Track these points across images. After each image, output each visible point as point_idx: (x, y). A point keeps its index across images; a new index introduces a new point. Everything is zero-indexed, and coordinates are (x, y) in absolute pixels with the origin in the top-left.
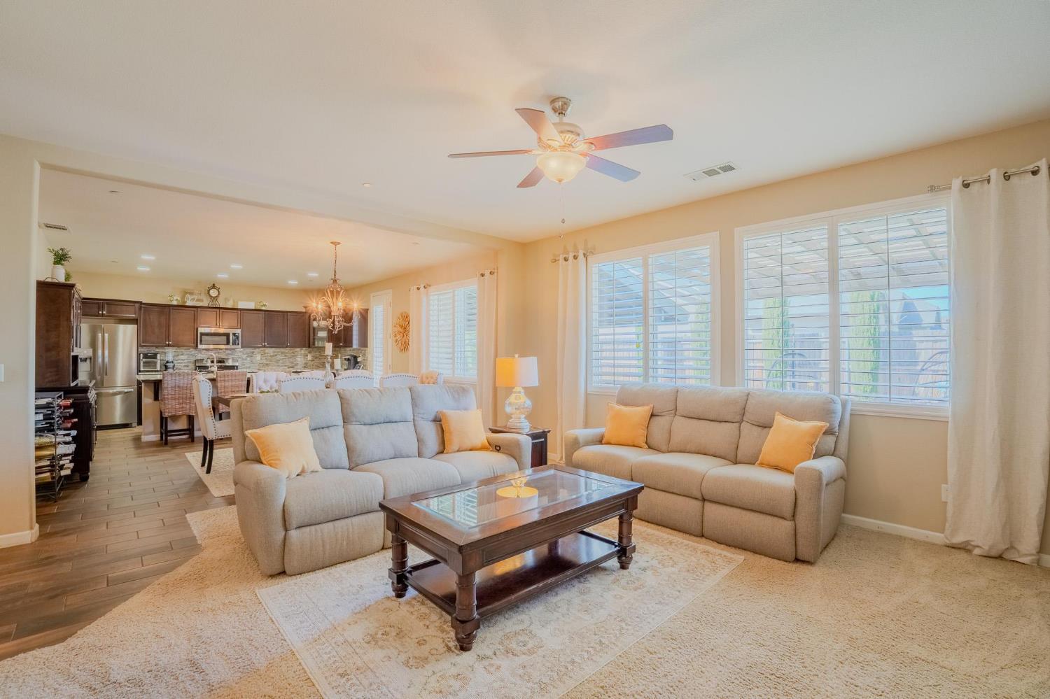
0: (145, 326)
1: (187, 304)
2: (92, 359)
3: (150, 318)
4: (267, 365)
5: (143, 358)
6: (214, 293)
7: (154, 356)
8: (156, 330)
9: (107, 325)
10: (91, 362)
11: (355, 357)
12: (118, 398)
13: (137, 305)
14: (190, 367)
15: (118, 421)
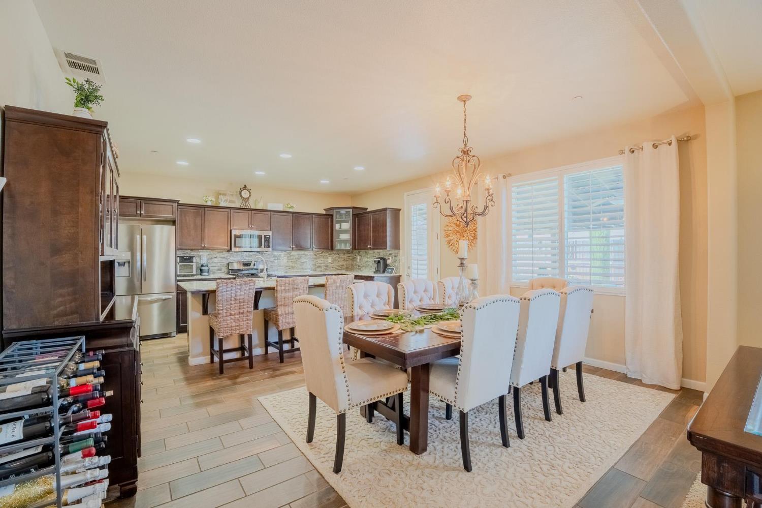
0: (182, 228)
1: (221, 205)
2: (131, 263)
3: (186, 220)
4: (292, 267)
5: (180, 262)
6: (245, 194)
7: (190, 259)
8: (192, 232)
9: (145, 226)
10: (129, 266)
11: (384, 260)
12: (155, 308)
13: (175, 205)
14: (223, 271)
15: (155, 331)
